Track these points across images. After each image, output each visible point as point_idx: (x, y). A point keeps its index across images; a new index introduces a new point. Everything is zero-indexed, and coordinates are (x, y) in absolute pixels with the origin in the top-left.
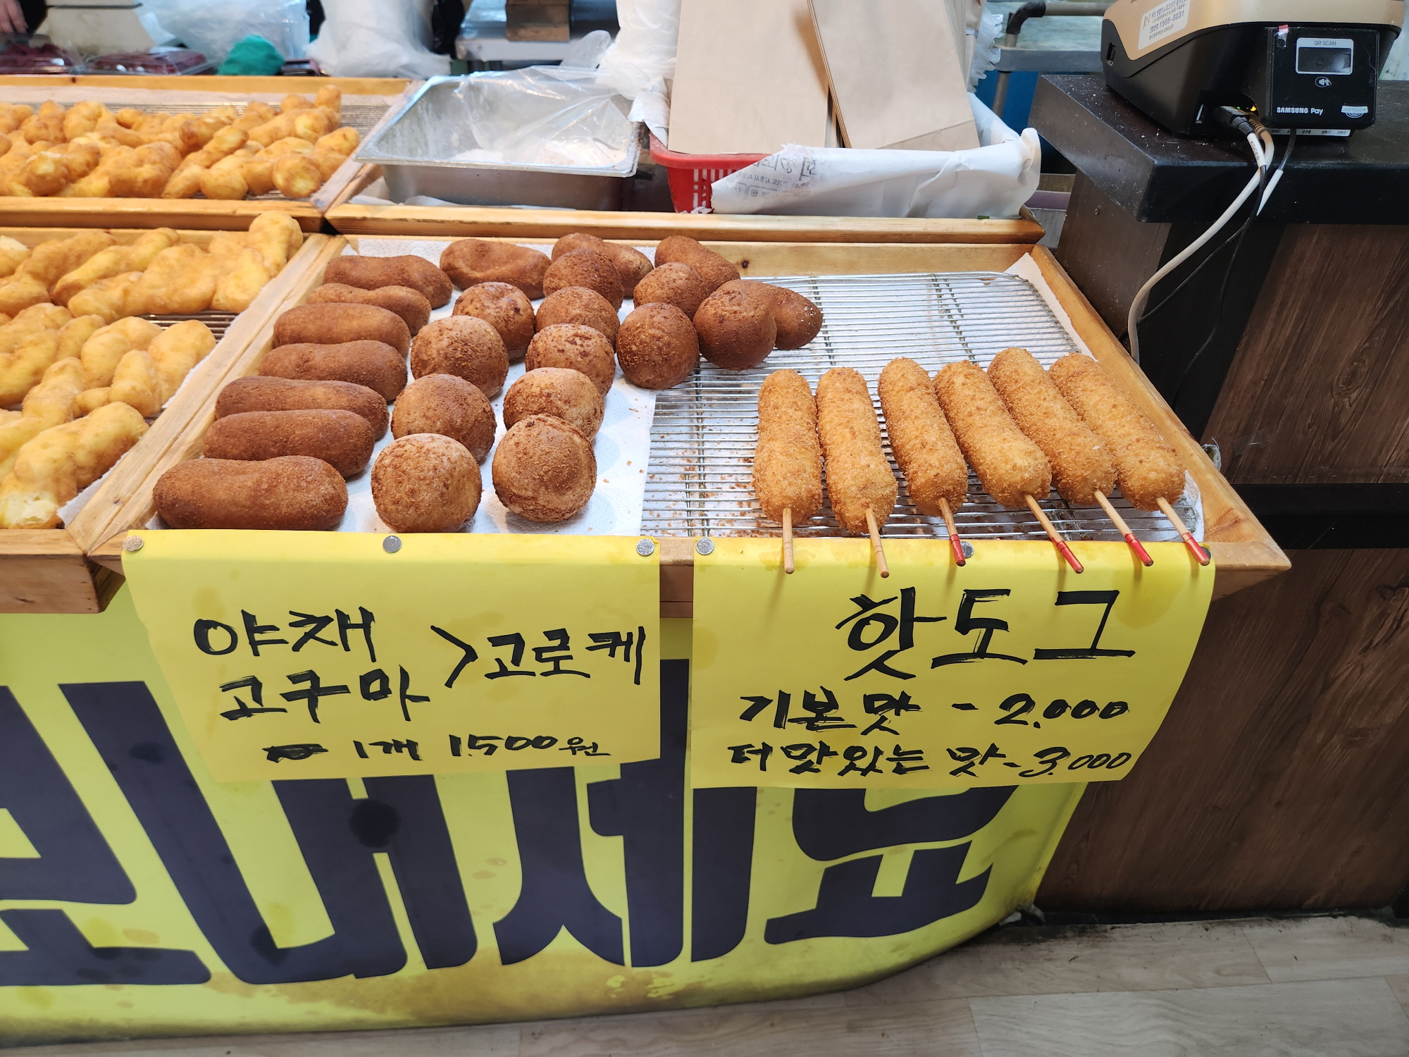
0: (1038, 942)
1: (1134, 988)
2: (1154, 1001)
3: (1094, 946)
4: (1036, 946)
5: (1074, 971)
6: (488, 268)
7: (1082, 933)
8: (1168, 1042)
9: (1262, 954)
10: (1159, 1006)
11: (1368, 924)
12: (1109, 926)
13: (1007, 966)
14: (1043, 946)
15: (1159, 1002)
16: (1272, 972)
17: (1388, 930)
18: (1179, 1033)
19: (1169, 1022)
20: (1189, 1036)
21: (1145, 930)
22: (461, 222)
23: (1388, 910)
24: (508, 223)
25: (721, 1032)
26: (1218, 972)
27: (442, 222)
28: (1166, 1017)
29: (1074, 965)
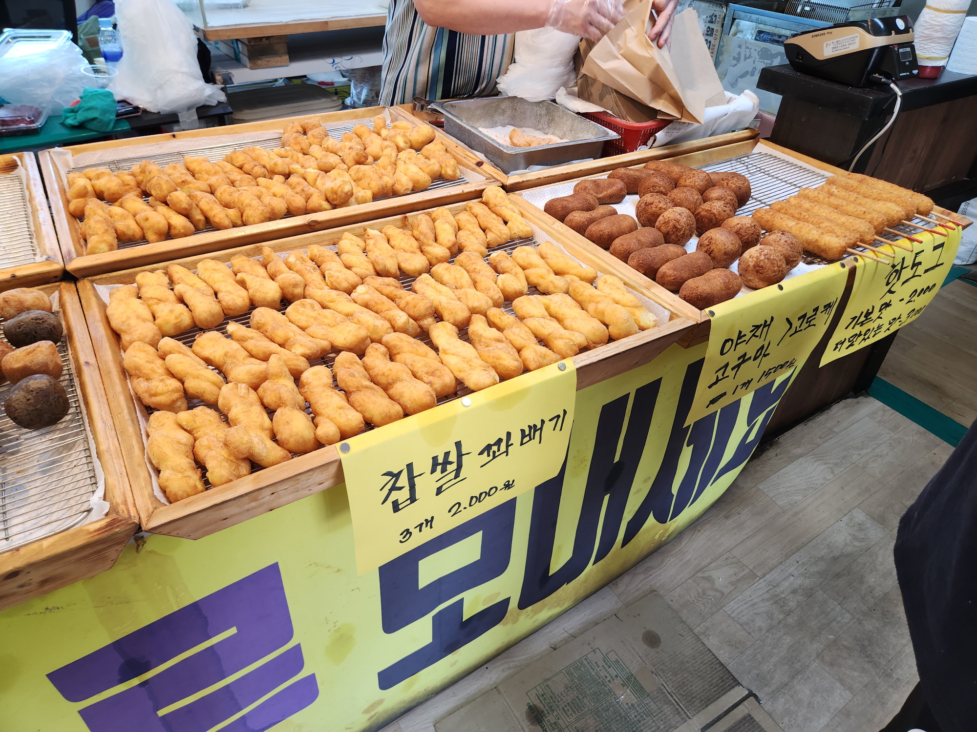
0: (761, 455)
1: (801, 456)
2: (811, 457)
3: (778, 448)
4: (761, 457)
5: (780, 459)
6: (602, 192)
7: (771, 445)
8: (825, 468)
9: (828, 425)
10: (813, 458)
11: (849, 400)
12: (777, 439)
13: (758, 468)
14: (763, 455)
15: (812, 456)
16: (835, 430)
17: (856, 400)
18: (826, 464)
19: (820, 462)
20: (829, 463)
21: (788, 434)
22: (562, 174)
23: (851, 393)
24: (568, 173)
25: (683, 544)
26: (820, 438)
27: (555, 176)
28: (818, 460)
29: (778, 457)
